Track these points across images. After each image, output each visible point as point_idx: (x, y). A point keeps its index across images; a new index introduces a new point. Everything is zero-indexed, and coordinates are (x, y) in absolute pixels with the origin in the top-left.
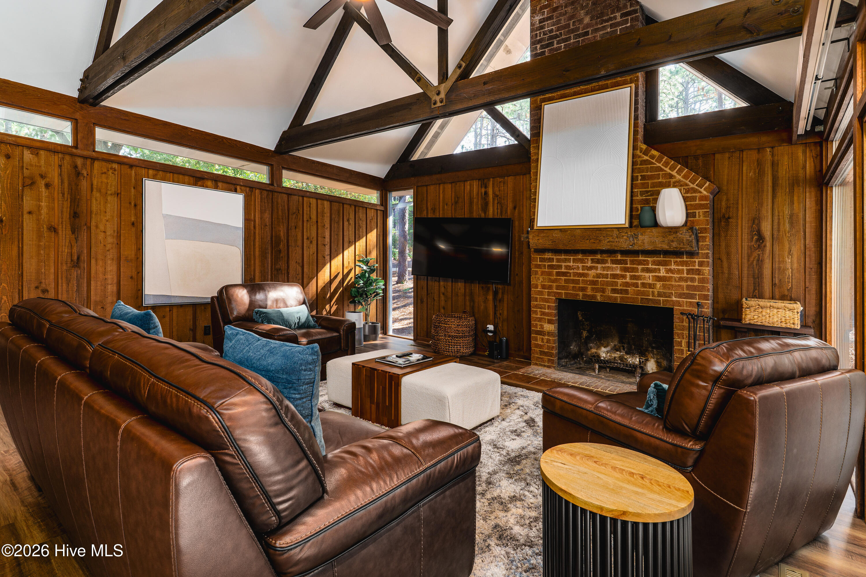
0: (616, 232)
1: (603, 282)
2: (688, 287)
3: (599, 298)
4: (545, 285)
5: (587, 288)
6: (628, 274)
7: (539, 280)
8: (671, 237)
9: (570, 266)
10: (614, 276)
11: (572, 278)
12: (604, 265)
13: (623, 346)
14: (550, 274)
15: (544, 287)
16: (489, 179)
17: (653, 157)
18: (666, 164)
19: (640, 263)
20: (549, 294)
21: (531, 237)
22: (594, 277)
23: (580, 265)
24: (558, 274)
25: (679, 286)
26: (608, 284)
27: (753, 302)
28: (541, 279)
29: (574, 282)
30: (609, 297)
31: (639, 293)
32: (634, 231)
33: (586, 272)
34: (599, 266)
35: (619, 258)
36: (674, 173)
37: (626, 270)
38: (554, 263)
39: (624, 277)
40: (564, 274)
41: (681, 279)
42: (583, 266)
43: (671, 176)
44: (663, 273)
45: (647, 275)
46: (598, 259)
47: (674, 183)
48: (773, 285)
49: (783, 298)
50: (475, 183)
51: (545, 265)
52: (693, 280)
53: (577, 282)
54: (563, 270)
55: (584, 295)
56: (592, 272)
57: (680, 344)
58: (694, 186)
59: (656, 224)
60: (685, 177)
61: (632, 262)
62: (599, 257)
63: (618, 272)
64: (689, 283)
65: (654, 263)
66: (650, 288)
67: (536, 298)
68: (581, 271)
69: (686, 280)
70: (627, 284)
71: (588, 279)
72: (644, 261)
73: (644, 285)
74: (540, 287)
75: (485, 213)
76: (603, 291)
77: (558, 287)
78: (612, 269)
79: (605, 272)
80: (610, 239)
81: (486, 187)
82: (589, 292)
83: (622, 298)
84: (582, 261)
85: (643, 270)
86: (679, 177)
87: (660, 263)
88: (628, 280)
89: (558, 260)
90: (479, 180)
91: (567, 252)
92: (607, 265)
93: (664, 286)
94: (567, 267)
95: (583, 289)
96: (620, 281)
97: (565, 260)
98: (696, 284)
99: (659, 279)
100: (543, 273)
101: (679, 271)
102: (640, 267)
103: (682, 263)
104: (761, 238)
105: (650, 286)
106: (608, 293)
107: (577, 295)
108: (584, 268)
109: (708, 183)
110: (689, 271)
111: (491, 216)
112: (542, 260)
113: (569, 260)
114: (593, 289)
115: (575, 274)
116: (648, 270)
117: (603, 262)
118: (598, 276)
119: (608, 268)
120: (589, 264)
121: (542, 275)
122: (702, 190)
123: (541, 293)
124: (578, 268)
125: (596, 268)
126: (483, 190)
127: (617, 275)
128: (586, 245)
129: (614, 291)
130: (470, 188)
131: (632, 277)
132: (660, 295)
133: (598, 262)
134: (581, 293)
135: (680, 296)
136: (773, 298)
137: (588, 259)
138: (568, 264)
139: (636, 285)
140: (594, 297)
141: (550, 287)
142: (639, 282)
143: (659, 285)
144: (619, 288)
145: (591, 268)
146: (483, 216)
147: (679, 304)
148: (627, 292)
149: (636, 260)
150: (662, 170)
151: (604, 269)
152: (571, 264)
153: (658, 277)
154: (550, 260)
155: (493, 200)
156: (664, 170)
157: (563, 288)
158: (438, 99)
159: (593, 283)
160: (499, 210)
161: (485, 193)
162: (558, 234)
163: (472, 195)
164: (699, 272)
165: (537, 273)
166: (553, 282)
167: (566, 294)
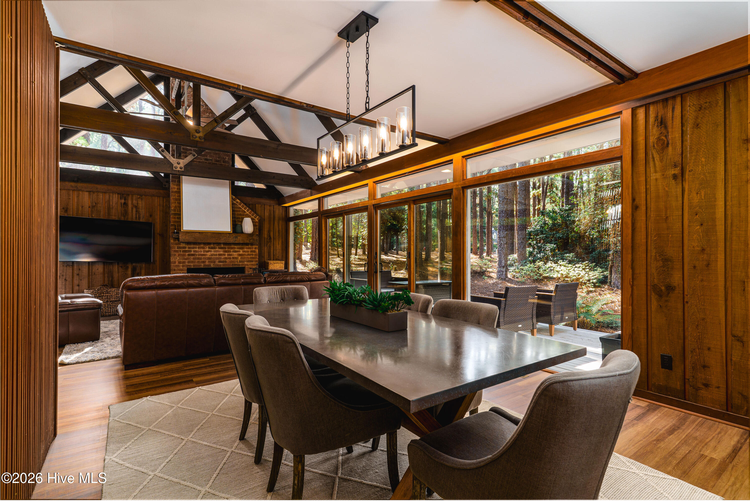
0: (228, 235)
1: (214, 258)
2: (251, 258)
3: (212, 265)
4: (180, 261)
5: (206, 261)
6: (226, 253)
7: (177, 259)
8: (250, 238)
9: (196, 251)
10: (220, 255)
14: (184, 255)
15: (180, 263)
16: (128, 195)
17: (237, 202)
18: (243, 206)
19: (232, 248)
20: (183, 266)
21: (180, 235)
22: (210, 256)
23: (202, 250)
24: (189, 255)
25: (248, 257)
26: (217, 258)
27: (272, 262)
28: (178, 258)
29: (198, 258)
30: (217, 265)
31: (231, 262)
32: (235, 235)
33: (205, 253)
34: (212, 250)
35: (222, 246)
36: (246, 211)
37: (226, 252)
38: (187, 249)
39: (224, 255)
40: (193, 255)
41: (248, 255)
43: (245, 212)
44: (241, 253)
45: (235, 253)
47: (246, 215)
48: (274, 255)
49: (277, 260)
50: (115, 196)
51: (181, 251)
52: (252, 255)
53: (201, 259)
54: (192, 253)
55: (205, 265)
56: (209, 253)
58: (253, 217)
59: (242, 232)
60: (250, 213)
61: (228, 248)
62: (212, 246)
63: (222, 253)
64: (251, 256)
65: (238, 248)
66: (236, 259)
67: (175, 269)
68: (203, 253)
69: (250, 255)
70: (226, 258)
71: (207, 257)
72: (234, 247)
73: (233, 258)
74: (177, 263)
75: (124, 217)
76: (214, 262)
77: (189, 262)
78: (219, 251)
79: (215, 253)
80: (225, 238)
81: (125, 199)
82: (207, 263)
83: (223, 265)
84: (203, 248)
85: (233, 252)
86: (247, 213)
87: (240, 248)
88: (226, 256)
89: (189, 248)
90: (118, 194)
91: (195, 243)
92: (217, 249)
93: (241, 258)
94: (194, 251)
95: (204, 262)
96: (223, 257)
97: (193, 248)
98: (254, 256)
99: (240, 255)
100: (179, 255)
101: (248, 252)
102: (232, 250)
103: (249, 248)
104: (270, 238)
105: (236, 258)
106: (217, 263)
107: (201, 265)
108: (204, 251)
109: (258, 217)
110: (251, 251)
111: (130, 220)
112: (179, 248)
113: (196, 248)
114: (209, 262)
115: (199, 255)
116: (235, 252)
117: (214, 248)
118: (212, 255)
119: (217, 251)
120: (207, 250)
121: (178, 256)
122: (256, 219)
123: (178, 266)
124: (201, 251)
125: (211, 251)
126: (123, 201)
127: (221, 254)
128: (213, 241)
129: (220, 262)
130: (109, 198)
131: (228, 255)
132: (240, 262)
133: (212, 248)
134: (203, 264)
135: (248, 261)
136: (274, 260)
137: (206, 247)
138: (195, 250)
139: (230, 258)
140: (210, 265)
141: (184, 262)
142: (231, 257)
143: (240, 257)
144: (222, 260)
145: (208, 251)
146: (122, 218)
147: (247, 265)
148: (226, 262)
149: (230, 247)
150: (240, 208)
151: (215, 251)
152: (197, 250)
153: (239, 254)
154: (184, 248)
155: (132, 209)
156: (242, 209)
157: (192, 262)
158: (179, 166)
159: (209, 258)
160: (138, 216)
161: (125, 203)
162: (198, 235)
163: (111, 203)
164: (254, 252)
165: (175, 255)
166: (186, 259)
167: (194, 265)
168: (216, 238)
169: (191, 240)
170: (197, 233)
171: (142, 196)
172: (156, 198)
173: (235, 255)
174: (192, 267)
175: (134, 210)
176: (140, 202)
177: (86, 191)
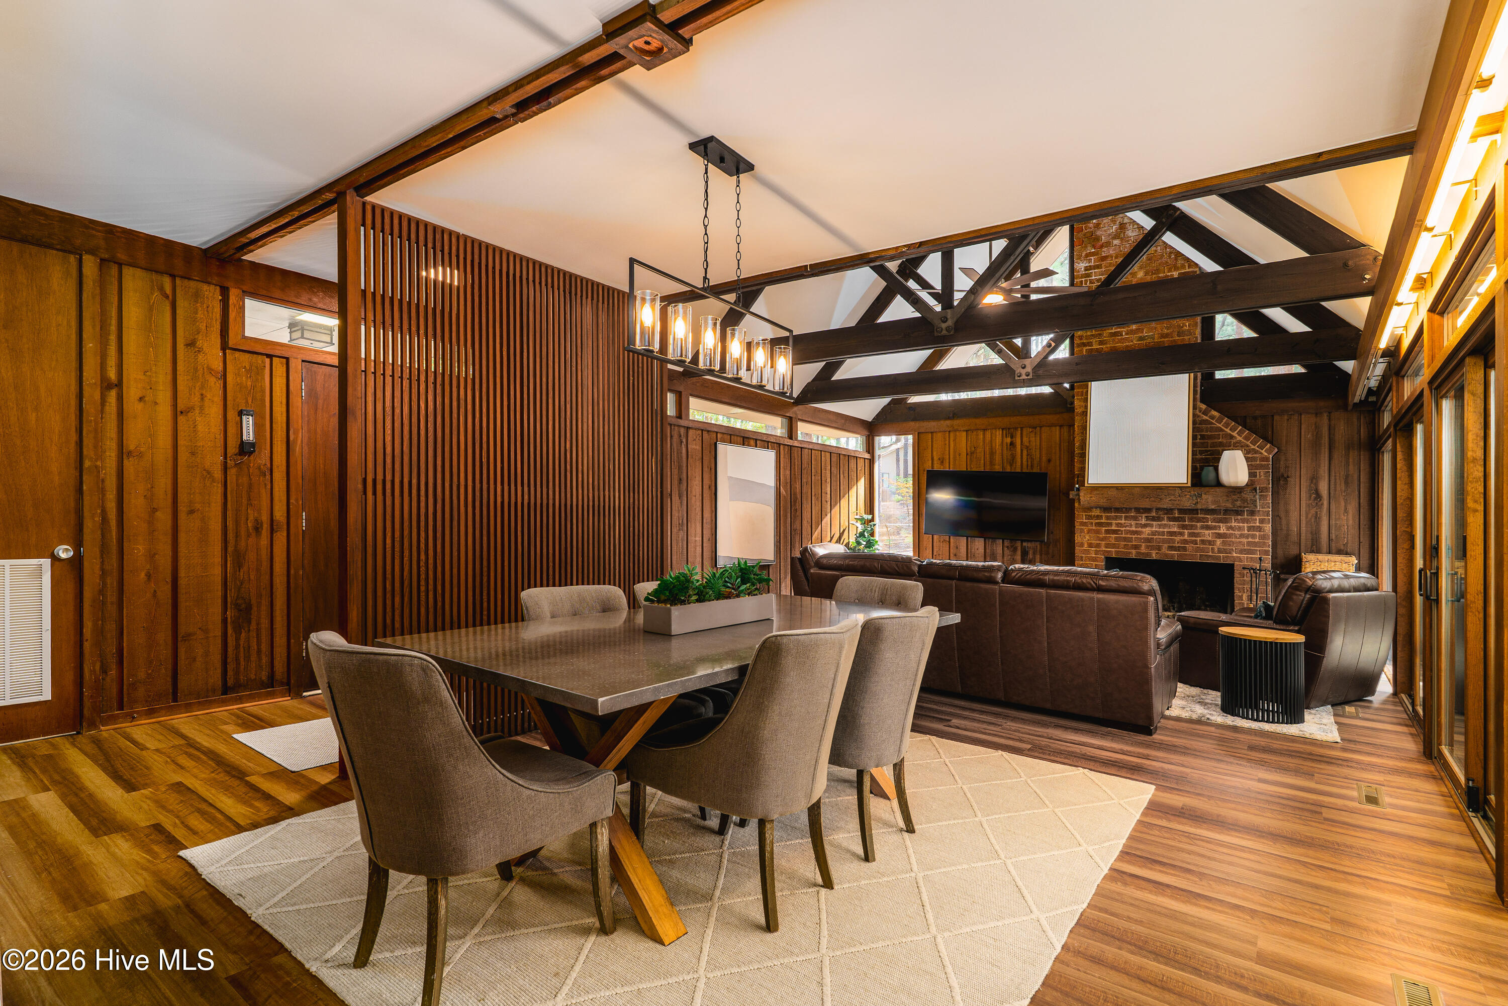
0: (1178, 491)
1: (1158, 540)
2: (1249, 543)
3: (1154, 556)
4: (1091, 543)
5: (1141, 545)
6: (1186, 531)
7: (1085, 538)
8: (1235, 497)
9: (1121, 524)
10: (1172, 534)
11: (1123, 536)
12: (1159, 523)
14: (1098, 532)
15: (1090, 545)
16: (1016, 429)
17: (1213, 417)
18: (1227, 425)
19: (1199, 520)
20: (1097, 553)
21: (1082, 494)
22: (1148, 534)
23: (1133, 523)
24: (1107, 532)
25: (1240, 542)
26: (1164, 541)
27: (1311, 557)
28: (1087, 537)
29: (1125, 539)
30: (1166, 555)
31: (1198, 549)
33: (1140, 529)
34: (1154, 523)
35: (1177, 515)
36: (1235, 434)
37: (1184, 527)
38: (1103, 521)
39: (1182, 534)
40: (1115, 532)
41: (1242, 536)
42: (1137, 524)
43: (1232, 437)
44: (1223, 530)
45: (1207, 532)
46: (1153, 517)
47: (1235, 443)
48: (1330, 540)
49: (1339, 552)
50: (999, 433)
51: (1092, 523)
52: (1253, 536)
53: (1130, 540)
54: (1113, 528)
55: (1137, 553)
56: (1147, 530)
57: (1241, 598)
58: (1255, 447)
59: (1219, 484)
60: (1246, 438)
61: (1191, 520)
62: (1154, 514)
63: (1176, 530)
64: (1250, 540)
65: (1214, 520)
66: (1210, 544)
67: (1082, 557)
68: (1134, 529)
69: (1247, 537)
70: (1186, 542)
71: (1142, 536)
72: (1203, 518)
73: (1203, 542)
74: (1086, 545)
75: (1011, 465)
76: (1159, 548)
77: (1107, 546)
78: (1169, 526)
79: (1161, 530)
80: (1172, 498)
81: (1012, 437)
82: (1143, 550)
84: (1135, 518)
85: (1202, 527)
86: (1239, 438)
87: (1220, 521)
88: (1186, 537)
89: (1108, 518)
90: (1002, 429)
91: (1117, 510)
92: (1163, 522)
93: (1224, 543)
94: (1117, 525)
95: (1136, 547)
96: (1178, 538)
97: (1116, 518)
98: (1257, 540)
99: (1219, 536)
100: (1089, 531)
101: (1240, 528)
102: (1199, 524)
103: (1243, 521)
104: (1318, 496)
105: (1210, 543)
106: (1164, 550)
107: (1130, 553)
108: (1137, 525)
109: (1269, 445)
110: (1249, 529)
111: (1018, 470)
112: (1089, 517)
113: (1120, 518)
114: (1147, 547)
115: (1127, 532)
116: (1208, 528)
117: (1158, 519)
118: (1154, 533)
119: (1165, 526)
120: (1143, 522)
121: (1088, 533)
122: (1263, 451)
123: (1087, 552)
124: (1131, 525)
125: (1152, 526)
126: (1009, 440)
127: (1175, 532)
128: (1145, 504)
129: (1171, 548)
130: (991, 437)
131: (1190, 535)
132: (1220, 551)
133: (1154, 519)
134: (1134, 551)
135: (1241, 552)
136: (1330, 552)
137: (1141, 517)
138: (1120, 521)
139: (1195, 542)
140: (1150, 554)
141: (1098, 546)
142: (1198, 539)
143: (1219, 542)
144: (1177, 545)
145: (1145, 526)
146: (1008, 469)
147: (1240, 560)
148: (1185, 549)
149: (1195, 518)
150: (1222, 430)
151: (1160, 526)
152: (1123, 521)
153: (1219, 534)
154: (1098, 517)
155: (1022, 451)
156: (1224, 431)
157: (1114, 546)
158: (1023, 372)
159: (1148, 540)
160: (1029, 463)
161: (1012, 444)
162: (1113, 493)
163: (994, 445)
164: (1259, 529)
165: (1082, 531)
166: (1102, 540)
167: (1117, 552)
171: (1036, 428)
172: (1057, 428)
173: (1208, 534)
174: (1114, 556)
175: (1025, 453)
176: (1033, 439)
177: (964, 431)
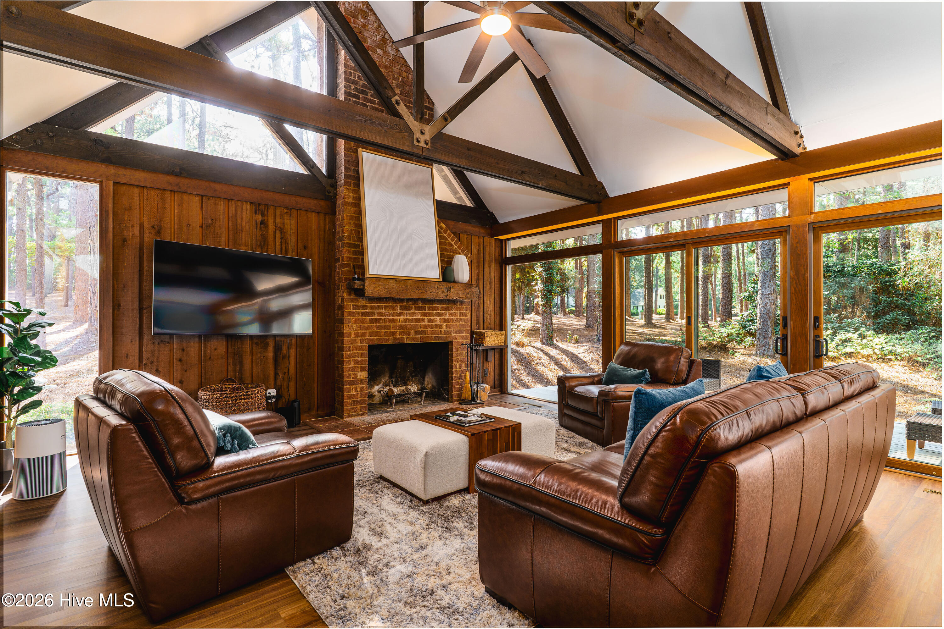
1: (408, 326)
3: (405, 340)
4: (358, 333)
5: (396, 332)
6: (426, 318)
7: (353, 328)
8: (468, 291)
9: (382, 313)
10: (417, 320)
11: (384, 324)
12: (409, 311)
13: (392, 381)
14: (363, 321)
15: (357, 335)
16: (268, 206)
19: (434, 309)
20: (362, 341)
22: (402, 322)
23: (391, 312)
24: (372, 321)
25: (455, 325)
26: (413, 327)
28: (354, 327)
29: (386, 327)
30: (413, 338)
31: (433, 333)
32: (446, 285)
33: (396, 317)
34: (406, 312)
35: (420, 305)
36: (453, 243)
37: (425, 315)
38: (367, 311)
39: (423, 320)
40: (377, 321)
41: (457, 320)
42: (394, 313)
43: (452, 245)
44: (447, 317)
45: (438, 318)
46: (405, 306)
47: (454, 250)
50: (247, 207)
51: (358, 313)
52: (462, 320)
53: (389, 328)
54: (376, 317)
55: (394, 339)
56: (401, 318)
59: (454, 280)
60: (459, 247)
61: (429, 309)
62: (405, 304)
64: (461, 323)
65: (442, 309)
66: (440, 328)
67: (349, 347)
68: (391, 317)
69: (459, 320)
70: (426, 327)
71: (398, 324)
72: (436, 307)
73: (436, 326)
74: (353, 335)
75: (261, 248)
76: (409, 333)
77: (371, 334)
78: (416, 314)
79: (411, 317)
81: (263, 215)
82: (398, 336)
83: (421, 339)
84: (393, 308)
85: (435, 315)
86: (455, 247)
87: (445, 310)
88: (426, 323)
89: (372, 308)
90: (251, 203)
92: (412, 311)
93: (447, 326)
94: (380, 314)
95: (393, 334)
96: (421, 324)
97: (378, 308)
98: (464, 323)
99: (445, 321)
100: (356, 320)
101: (455, 315)
102: (434, 312)
103: (457, 309)
105: (440, 326)
106: (413, 335)
107: (389, 339)
109: (470, 255)
110: (460, 315)
112: (356, 307)
113: (382, 308)
114: (401, 333)
115: (387, 321)
116: (439, 315)
117: (408, 308)
118: (405, 321)
119: (413, 314)
120: (398, 311)
121: (355, 323)
123: (354, 341)
124: (390, 314)
125: (404, 314)
126: (259, 218)
127: (419, 319)
129: (416, 333)
130: (236, 210)
131: (429, 321)
132: (445, 333)
133: (405, 308)
134: (391, 338)
135: (457, 332)
137: (397, 306)
138: (381, 311)
139: (431, 327)
140: (402, 339)
141: (363, 335)
142: (433, 324)
143: (444, 325)
144: (420, 330)
145: (400, 314)
147: (456, 338)
148: (425, 332)
149: (431, 307)
151: (409, 315)
152: (383, 311)
153: (444, 319)
154: (364, 307)
155: (275, 233)
156: (447, 240)
157: (377, 334)
159: (401, 327)
160: (284, 248)
161: (262, 222)
163: (239, 221)
164: (465, 315)
165: (350, 321)
166: (367, 329)
167: (379, 340)
168: (420, 291)
169: (384, 293)
170: (392, 281)
171: (291, 209)
172: (314, 214)
173: (438, 320)
174: (376, 343)
175: (278, 235)
176: (287, 221)
177: (196, 195)
